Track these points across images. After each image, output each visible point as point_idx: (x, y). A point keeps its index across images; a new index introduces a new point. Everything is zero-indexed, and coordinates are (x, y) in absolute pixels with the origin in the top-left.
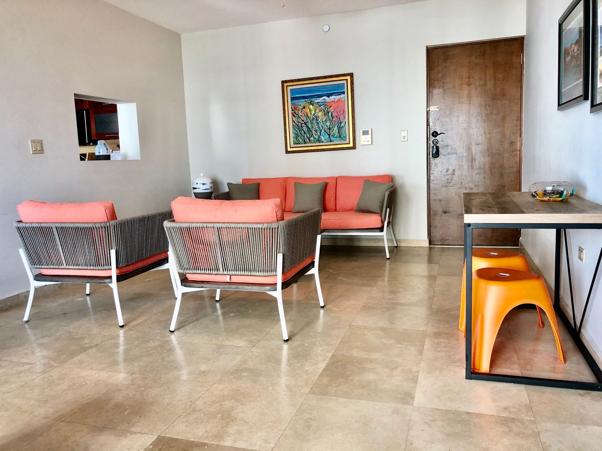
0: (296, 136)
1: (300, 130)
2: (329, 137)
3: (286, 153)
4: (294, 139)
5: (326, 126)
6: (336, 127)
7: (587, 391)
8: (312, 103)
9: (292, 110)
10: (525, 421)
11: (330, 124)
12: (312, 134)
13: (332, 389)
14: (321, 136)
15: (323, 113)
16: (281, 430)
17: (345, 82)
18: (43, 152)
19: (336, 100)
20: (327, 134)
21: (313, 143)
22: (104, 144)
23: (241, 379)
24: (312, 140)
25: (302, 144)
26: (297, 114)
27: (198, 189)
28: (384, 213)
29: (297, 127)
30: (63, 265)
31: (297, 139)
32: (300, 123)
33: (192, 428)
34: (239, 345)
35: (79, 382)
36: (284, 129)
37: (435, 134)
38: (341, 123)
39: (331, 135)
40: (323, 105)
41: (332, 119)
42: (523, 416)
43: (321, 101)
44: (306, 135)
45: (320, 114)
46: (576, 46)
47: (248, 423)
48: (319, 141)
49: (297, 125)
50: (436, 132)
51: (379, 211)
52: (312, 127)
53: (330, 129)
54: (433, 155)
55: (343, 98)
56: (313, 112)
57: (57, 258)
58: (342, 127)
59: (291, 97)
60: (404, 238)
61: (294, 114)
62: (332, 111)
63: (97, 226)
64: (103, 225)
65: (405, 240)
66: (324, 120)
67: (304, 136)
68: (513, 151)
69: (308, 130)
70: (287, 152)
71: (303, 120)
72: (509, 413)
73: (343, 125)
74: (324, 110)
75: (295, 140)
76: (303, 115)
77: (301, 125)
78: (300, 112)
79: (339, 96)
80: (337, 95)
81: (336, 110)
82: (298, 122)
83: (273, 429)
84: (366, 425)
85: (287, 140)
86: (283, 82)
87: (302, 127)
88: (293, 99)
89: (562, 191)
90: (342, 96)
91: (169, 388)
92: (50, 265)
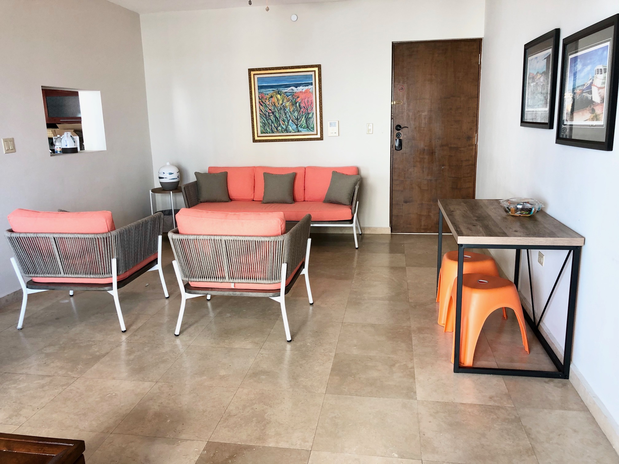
0: (264, 125)
1: (267, 119)
2: (297, 127)
3: (253, 142)
4: (261, 128)
5: (294, 116)
6: (304, 117)
7: (550, 379)
8: (280, 92)
9: (260, 98)
10: (507, 408)
11: (298, 114)
12: (280, 124)
13: (345, 388)
14: (289, 126)
15: (291, 103)
16: (313, 429)
17: (313, 73)
18: (15, 151)
19: (303, 91)
20: (294, 124)
21: (280, 133)
22: (71, 136)
23: (261, 382)
24: (280, 130)
25: (270, 133)
26: (264, 103)
27: (165, 179)
28: (354, 206)
29: (264, 116)
30: (61, 273)
31: (264, 128)
32: (267, 112)
33: (234, 432)
34: (247, 348)
35: (109, 393)
36: (252, 118)
37: (399, 128)
38: (308, 114)
39: (299, 125)
40: (291, 95)
41: (300, 109)
42: (505, 403)
43: (289, 92)
44: (274, 124)
45: (288, 104)
46: (542, 77)
47: (282, 424)
48: (287, 130)
49: (265, 114)
50: (400, 127)
51: (348, 203)
52: (280, 117)
53: (297, 119)
54: (397, 148)
55: (311, 89)
56: (281, 102)
57: (54, 267)
58: (310, 118)
59: (258, 86)
60: (368, 226)
61: (261, 103)
62: (299, 102)
63: (99, 237)
64: (105, 236)
65: (369, 228)
66: (292, 110)
67: (272, 126)
68: (469, 146)
69: (275, 119)
70: (255, 141)
71: (270, 110)
72: (494, 402)
73: (310, 116)
74: (291, 100)
75: (263, 129)
76: (271, 104)
77: (269, 115)
78: (267, 101)
79: (307, 87)
80: (305, 86)
81: (303, 100)
82: (266, 111)
83: (306, 429)
84: (383, 420)
85: (254, 129)
86: (250, 70)
87: (269, 116)
88: (260, 87)
89: (530, 208)
90: (310, 87)
91: (198, 395)
92: (46, 273)
